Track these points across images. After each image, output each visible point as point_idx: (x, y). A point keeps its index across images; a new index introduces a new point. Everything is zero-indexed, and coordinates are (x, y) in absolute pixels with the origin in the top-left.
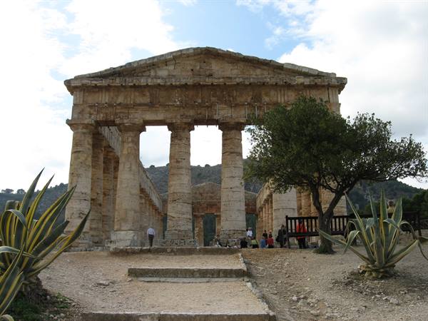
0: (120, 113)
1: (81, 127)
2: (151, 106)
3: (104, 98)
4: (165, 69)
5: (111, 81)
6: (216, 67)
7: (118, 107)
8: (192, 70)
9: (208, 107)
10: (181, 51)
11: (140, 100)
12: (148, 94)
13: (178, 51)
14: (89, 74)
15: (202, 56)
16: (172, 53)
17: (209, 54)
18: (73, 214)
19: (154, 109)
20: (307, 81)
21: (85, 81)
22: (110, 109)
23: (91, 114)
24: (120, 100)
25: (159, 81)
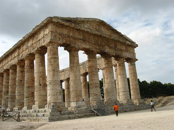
0: (72, 41)
1: (56, 45)
2: (84, 40)
3: (65, 32)
4: (87, 25)
5: (70, 24)
7: (71, 38)
8: (96, 28)
9: (103, 46)
11: (79, 37)
12: (82, 35)
13: (94, 19)
14: (61, 17)
15: (99, 23)
16: (92, 19)
17: (102, 23)
18: (57, 93)
19: (85, 42)
21: (59, 21)
22: (68, 38)
23: (60, 39)
24: (71, 34)
25: (89, 30)
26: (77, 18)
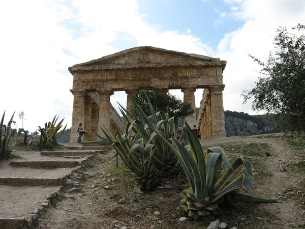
0: (99, 85)
1: (78, 93)
2: (116, 80)
3: (90, 77)
4: (124, 59)
5: (94, 67)
6: (152, 57)
7: (98, 82)
8: (139, 59)
9: (147, 80)
10: (132, 49)
11: (110, 77)
12: (114, 74)
15: (144, 51)
16: (127, 50)
17: (148, 50)
20: (203, 64)
21: (80, 68)
22: (94, 83)
23: (83, 86)
24: (99, 77)
25: (120, 66)
26: (104, 57)
